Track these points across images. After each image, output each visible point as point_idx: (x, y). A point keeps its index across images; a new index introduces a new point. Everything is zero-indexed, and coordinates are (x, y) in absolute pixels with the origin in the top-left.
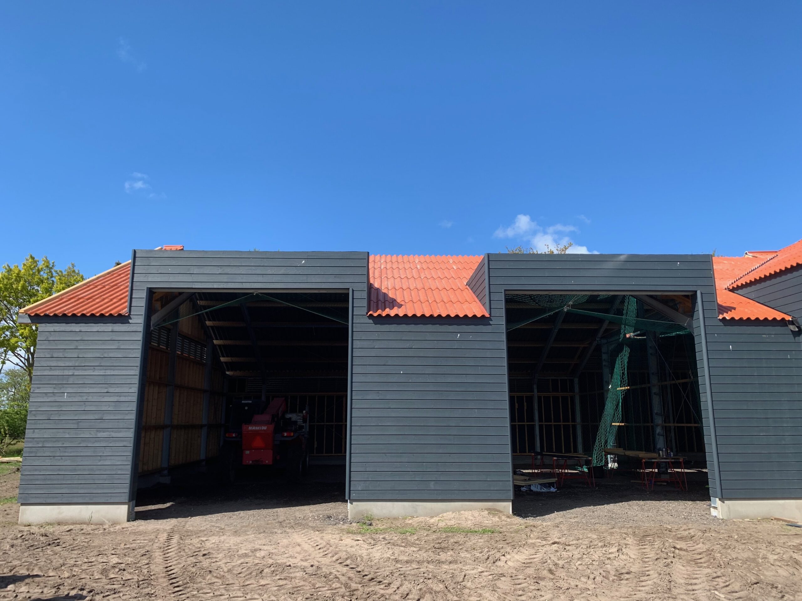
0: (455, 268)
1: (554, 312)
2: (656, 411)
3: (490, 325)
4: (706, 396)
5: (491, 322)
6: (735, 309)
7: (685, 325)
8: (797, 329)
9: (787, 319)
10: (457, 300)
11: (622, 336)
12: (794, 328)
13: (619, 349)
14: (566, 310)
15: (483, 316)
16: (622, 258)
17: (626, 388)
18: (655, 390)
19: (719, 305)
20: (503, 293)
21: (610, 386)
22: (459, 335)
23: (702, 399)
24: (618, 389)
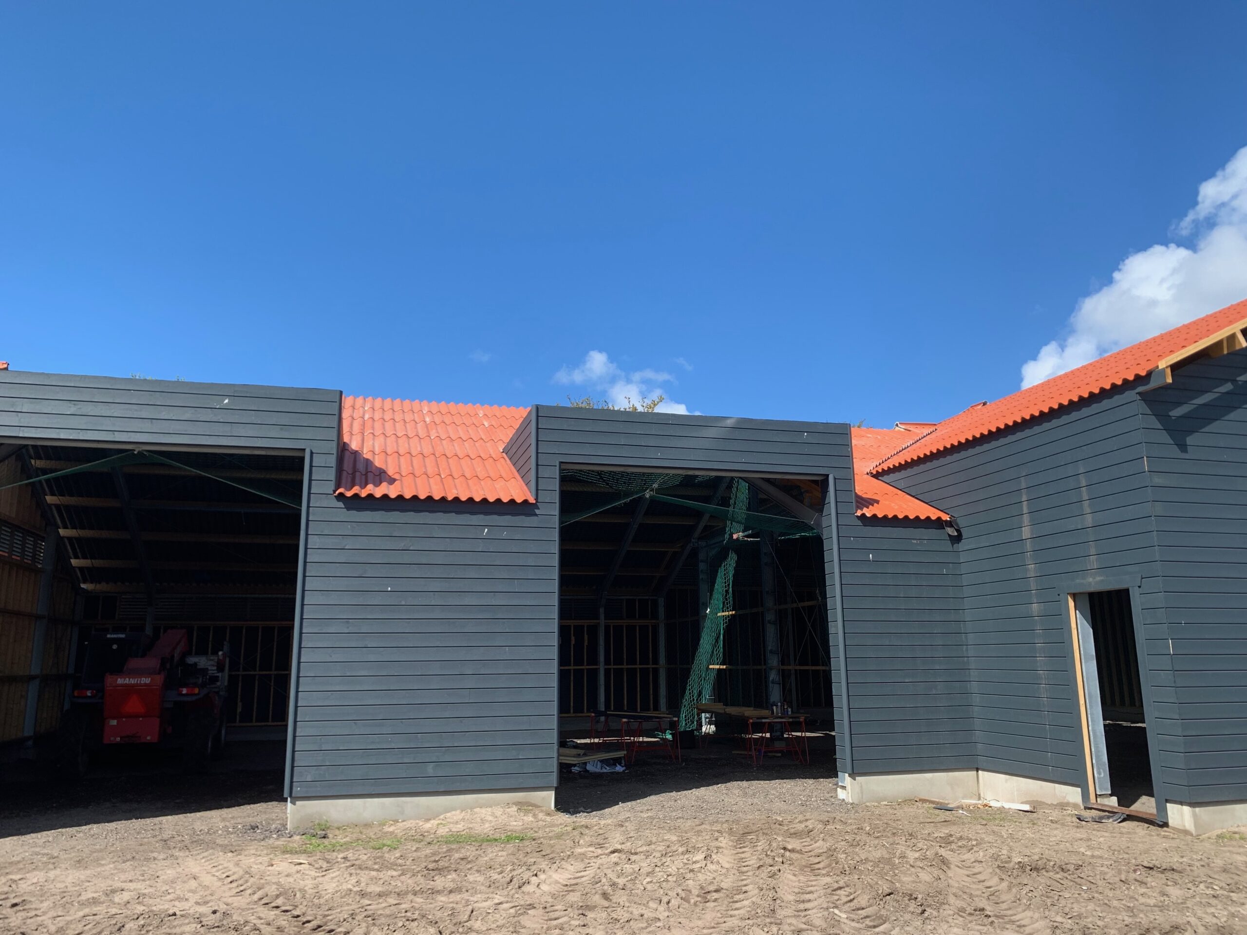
0: (486, 424)
1: (631, 498)
2: (770, 648)
3: (536, 515)
4: (836, 627)
5: (537, 511)
6: (877, 502)
7: (812, 523)
8: (956, 534)
9: (944, 519)
10: (486, 475)
11: (727, 536)
12: (953, 532)
13: (722, 556)
14: (648, 496)
15: (526, 502)
17: (731, 613)
18: (770, 616)
19: (857, 496)
20: (558, 468)
21: (709, 610)
22: (486, 530)
23: (832, 630)
24: (719, 614)
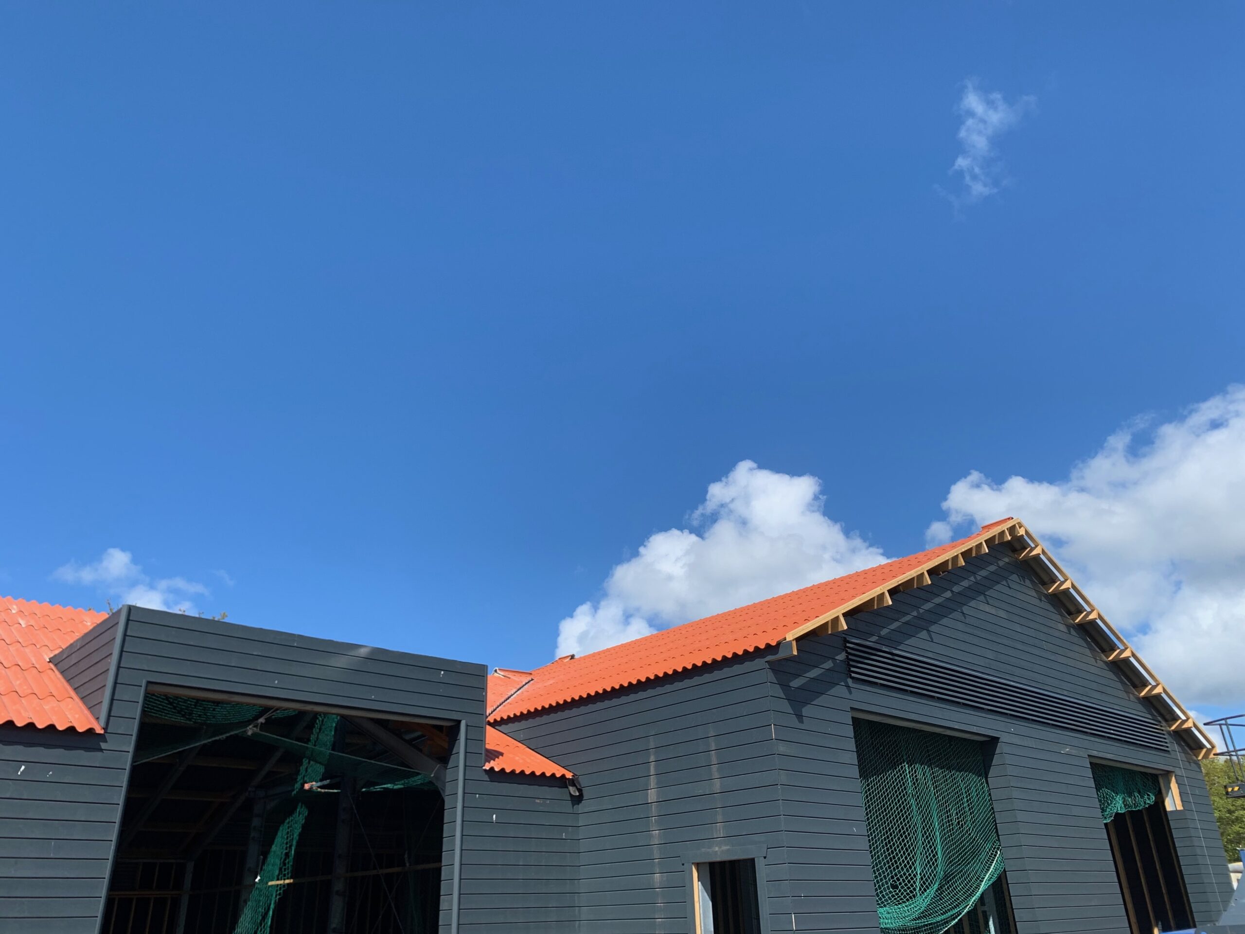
0: (23, 623)
1: (228, 735)
3: (101, 750)
5: (103, 745)
6: (502, 754)
7: (432, 775)
8: (577, 794)
10: (30, 691)
11: (297, 786)
12: (574, 791)
14: (250, 733)
15: (90, 731)
16: (363, 652)
17: (287, 881)
18: (339, 886)
20: (143, 690)
21: (259, 878)
22: (23, 767)
24: (270, 883)
